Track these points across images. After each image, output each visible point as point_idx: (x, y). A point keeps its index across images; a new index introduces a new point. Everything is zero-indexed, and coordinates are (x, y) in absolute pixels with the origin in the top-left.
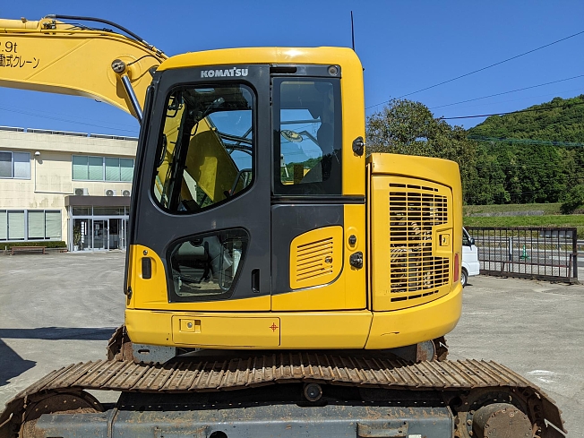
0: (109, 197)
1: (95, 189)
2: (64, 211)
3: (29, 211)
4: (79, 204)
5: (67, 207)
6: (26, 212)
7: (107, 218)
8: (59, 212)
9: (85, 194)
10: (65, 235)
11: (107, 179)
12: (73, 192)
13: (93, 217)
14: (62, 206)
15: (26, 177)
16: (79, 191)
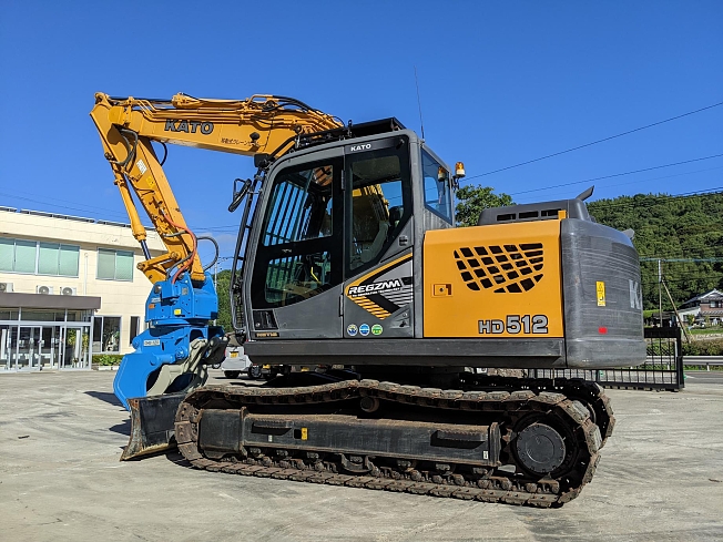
7: (40, 324)
11: (42, 272)
13: (20, 323)
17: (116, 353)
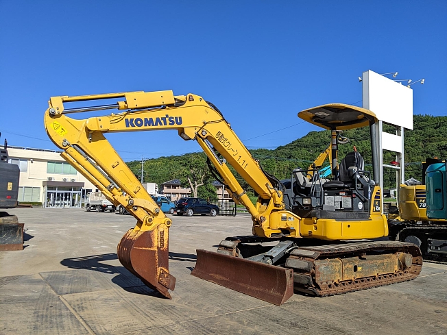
0: (65, 182)
1: (58, 178)
2: (42, 190)
4: (50, 185)
5: (43, 186)
7: (64, 192)
8: (39, 188)
9: (53, 180)
10: (42, 198)
11: (64, 173)
12: (46, 179)
13: (57, 191)
14: (41, 185)
16: (50, 179)
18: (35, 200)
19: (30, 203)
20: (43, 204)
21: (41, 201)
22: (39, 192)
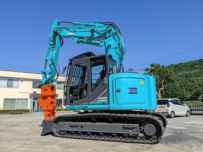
2: (29, 99)
3: (17, 99)
4: (35, 96)
5: (30, 98)
6: (16, 99)
8: (27, 99)
9: (37, 93)
10: (29, 107)
12: (32, 92)
14: (28, 97)
15: (18, 87)
16: (35, 92)
17: (61, 108)
18: (25, 108)
19: (21, 110)
20: (30, 110)
21: (29, 108)
22: (28, 102)
